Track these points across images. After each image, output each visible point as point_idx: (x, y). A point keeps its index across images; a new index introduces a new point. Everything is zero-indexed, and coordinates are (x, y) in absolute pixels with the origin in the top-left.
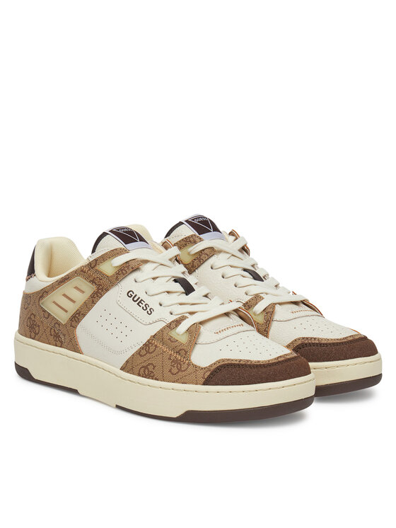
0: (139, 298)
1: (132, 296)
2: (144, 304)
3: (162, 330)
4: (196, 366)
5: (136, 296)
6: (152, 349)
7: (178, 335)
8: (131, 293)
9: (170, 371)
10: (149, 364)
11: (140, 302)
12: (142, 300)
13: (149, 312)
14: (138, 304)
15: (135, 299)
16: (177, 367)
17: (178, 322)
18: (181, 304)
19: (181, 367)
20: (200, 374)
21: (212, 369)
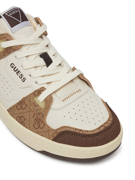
0: (17, 69)
1: (13, 67)
2: (20, 74)
3: (29, 96)
4: (49, 127)
5: (16, 67)
6: (24, 106)
7: (39, 102)
8: (13, 65)
9: (34, 125)
10: (22, 116)
11: (18, 72)
12: (19, 71)
13: (23, 80)
14: (17, 73)
15: (15, 70)
16: (38, 124)
17: (39, 92)
18: (42, 76)
19: (40, 125)
20: (51, 133)
21: (58, 131)
